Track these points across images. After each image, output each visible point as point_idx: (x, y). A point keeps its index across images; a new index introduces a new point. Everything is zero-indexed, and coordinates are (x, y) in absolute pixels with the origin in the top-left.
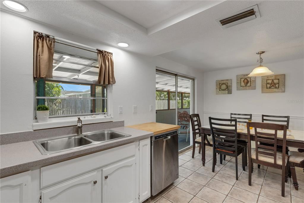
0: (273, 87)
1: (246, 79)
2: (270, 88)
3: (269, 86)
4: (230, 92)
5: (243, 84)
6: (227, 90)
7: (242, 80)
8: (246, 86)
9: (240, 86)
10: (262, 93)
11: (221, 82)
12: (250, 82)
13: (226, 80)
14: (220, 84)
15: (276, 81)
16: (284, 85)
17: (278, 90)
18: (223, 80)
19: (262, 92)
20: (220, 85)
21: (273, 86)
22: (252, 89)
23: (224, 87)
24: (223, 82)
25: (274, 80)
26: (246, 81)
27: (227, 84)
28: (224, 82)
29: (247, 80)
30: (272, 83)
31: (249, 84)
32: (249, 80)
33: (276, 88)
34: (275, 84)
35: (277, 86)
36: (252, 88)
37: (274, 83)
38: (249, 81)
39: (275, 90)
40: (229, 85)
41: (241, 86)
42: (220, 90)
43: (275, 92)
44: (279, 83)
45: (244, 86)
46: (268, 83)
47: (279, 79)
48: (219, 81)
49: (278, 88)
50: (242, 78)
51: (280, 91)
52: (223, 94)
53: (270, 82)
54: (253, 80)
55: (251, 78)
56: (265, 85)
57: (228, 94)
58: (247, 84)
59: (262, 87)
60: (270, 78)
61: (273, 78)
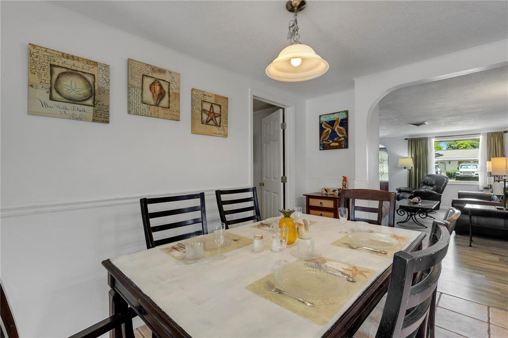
0: (211, 122)
1: (156, 81)
2: (207, 122)
3: (205, 117)
4: (102, 116)
5: (148, 96)
6: (90, 102)
7: (148, 82)
8: (157, 105)
9: (140, 102)
10: (192, 133)
11: (59, 61)
12: (167, 95)
13: (89, 62)
14: (57, 71)
15: (216, 109)
16: (226, 122)
17: (220, 132)
18: (73, 58)
19: (194, 132)
20: (52, 73)
21: (212, 119)
22: (172, 119)
23: (73, 86)
24: (69, 63)
25: (213, 105)
26: (158, 88)
27: (90, 79)
28: (79, 66)
29: (161, 88)
30: (210, 112)
31: (165, 102)
32: (166, 88)
33: (216, 125)
34: (215, 116)
35: (218, 119)
36: (171, 114)
37: (213, 112)
38: (164, 92)
39: (215, 129)
40: (101, 85)
41: (143, 102)
42: (51, 98)
43: (215, 134)
44: (220, 115)
45: (153, 103)
46: (203, 111)
47: (220, 106)
48: (46, 50)
49: (220, 126)
50: (147, 76)
51: (222, 132)
52: (73, 117)
53: (207, 107)
54: (175, 93)
55: (171, 86)
56: (198, 112)
57: (94, 120)
58: (161, 100)
59: (193, 118)
60: (208, 99)
61: (212, 100)
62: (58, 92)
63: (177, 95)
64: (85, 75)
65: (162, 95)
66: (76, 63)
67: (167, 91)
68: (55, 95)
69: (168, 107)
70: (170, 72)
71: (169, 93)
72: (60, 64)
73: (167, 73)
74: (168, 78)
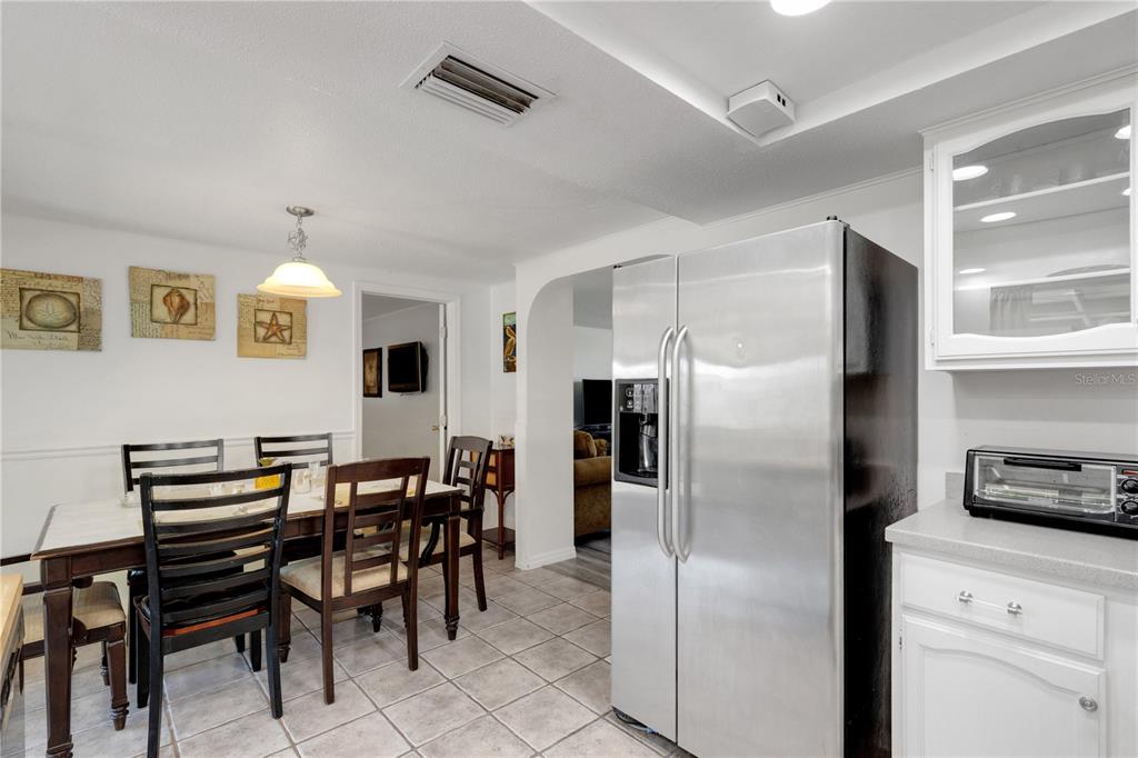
0: (273, 339)
1: (174, 291)
2: (265, 339)
3: (261, 332)
4: (89, 339)
5: (161, 311)
6: (74, 327)
7: (160, 293)
8: (176, 322)
9: (148, 321)
10: (239, 356)
11: (31, 284)
12: (192, 308)
13: (70, 279)
14: (28, 295)
15: (283, 320)
16: (304, 336)
17: (290, 352)
18: (49, 276)
19: (241, 354)
20: (21, 298)
21: (274, 334)
22: (201, 339)
23: (51, 311)
24: (45, 284)
25: (278, 314)
26: (176, 300)
27: (73, 299)
28: (57, 285)
29: (182, 297)
30: (271, 324)
31: (189, 317)
32: (190, 297)
33: (283, 342)
34: (281, 329)
35: (286, 334)
36: (200, 333)
37: (277, 324)
38: (188, 303)
39: (281, 348)
40: (88, 305)
41: (152, 321)
42: (21, 328)
43: (281, 356)
44: (291, 328)
45: (169, 320)
46: (258, 323)
47: (291, 314)
48: (14, 272)
49: (290, 343)
50: (158, 286)
51: (296, 352)
52: (50, 347)
53: (266, 317)
54: (206, 304)
55: (199, 294)
56: (250, 326)
57: (79, 349)
58: (182, 315)
59: (240, 336)
60: (266, 306)
61: (275, 307)
62: (30, 320)
63: (211, 307)
64: (65, 296)
65: (184, 307)
66: (54, 282)
67: (191, 300)
68: (26, 323)
69: (193, 322)
70: (197, 276)
71: (196, 304)
72: (32, 287)
73: (192, 279)
74: (193, 283)
